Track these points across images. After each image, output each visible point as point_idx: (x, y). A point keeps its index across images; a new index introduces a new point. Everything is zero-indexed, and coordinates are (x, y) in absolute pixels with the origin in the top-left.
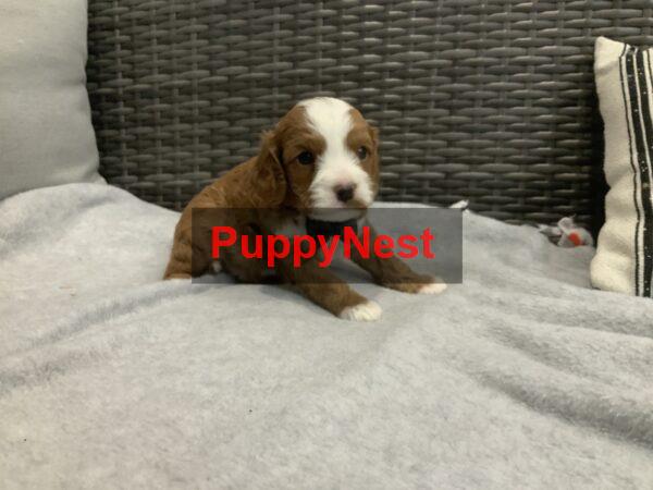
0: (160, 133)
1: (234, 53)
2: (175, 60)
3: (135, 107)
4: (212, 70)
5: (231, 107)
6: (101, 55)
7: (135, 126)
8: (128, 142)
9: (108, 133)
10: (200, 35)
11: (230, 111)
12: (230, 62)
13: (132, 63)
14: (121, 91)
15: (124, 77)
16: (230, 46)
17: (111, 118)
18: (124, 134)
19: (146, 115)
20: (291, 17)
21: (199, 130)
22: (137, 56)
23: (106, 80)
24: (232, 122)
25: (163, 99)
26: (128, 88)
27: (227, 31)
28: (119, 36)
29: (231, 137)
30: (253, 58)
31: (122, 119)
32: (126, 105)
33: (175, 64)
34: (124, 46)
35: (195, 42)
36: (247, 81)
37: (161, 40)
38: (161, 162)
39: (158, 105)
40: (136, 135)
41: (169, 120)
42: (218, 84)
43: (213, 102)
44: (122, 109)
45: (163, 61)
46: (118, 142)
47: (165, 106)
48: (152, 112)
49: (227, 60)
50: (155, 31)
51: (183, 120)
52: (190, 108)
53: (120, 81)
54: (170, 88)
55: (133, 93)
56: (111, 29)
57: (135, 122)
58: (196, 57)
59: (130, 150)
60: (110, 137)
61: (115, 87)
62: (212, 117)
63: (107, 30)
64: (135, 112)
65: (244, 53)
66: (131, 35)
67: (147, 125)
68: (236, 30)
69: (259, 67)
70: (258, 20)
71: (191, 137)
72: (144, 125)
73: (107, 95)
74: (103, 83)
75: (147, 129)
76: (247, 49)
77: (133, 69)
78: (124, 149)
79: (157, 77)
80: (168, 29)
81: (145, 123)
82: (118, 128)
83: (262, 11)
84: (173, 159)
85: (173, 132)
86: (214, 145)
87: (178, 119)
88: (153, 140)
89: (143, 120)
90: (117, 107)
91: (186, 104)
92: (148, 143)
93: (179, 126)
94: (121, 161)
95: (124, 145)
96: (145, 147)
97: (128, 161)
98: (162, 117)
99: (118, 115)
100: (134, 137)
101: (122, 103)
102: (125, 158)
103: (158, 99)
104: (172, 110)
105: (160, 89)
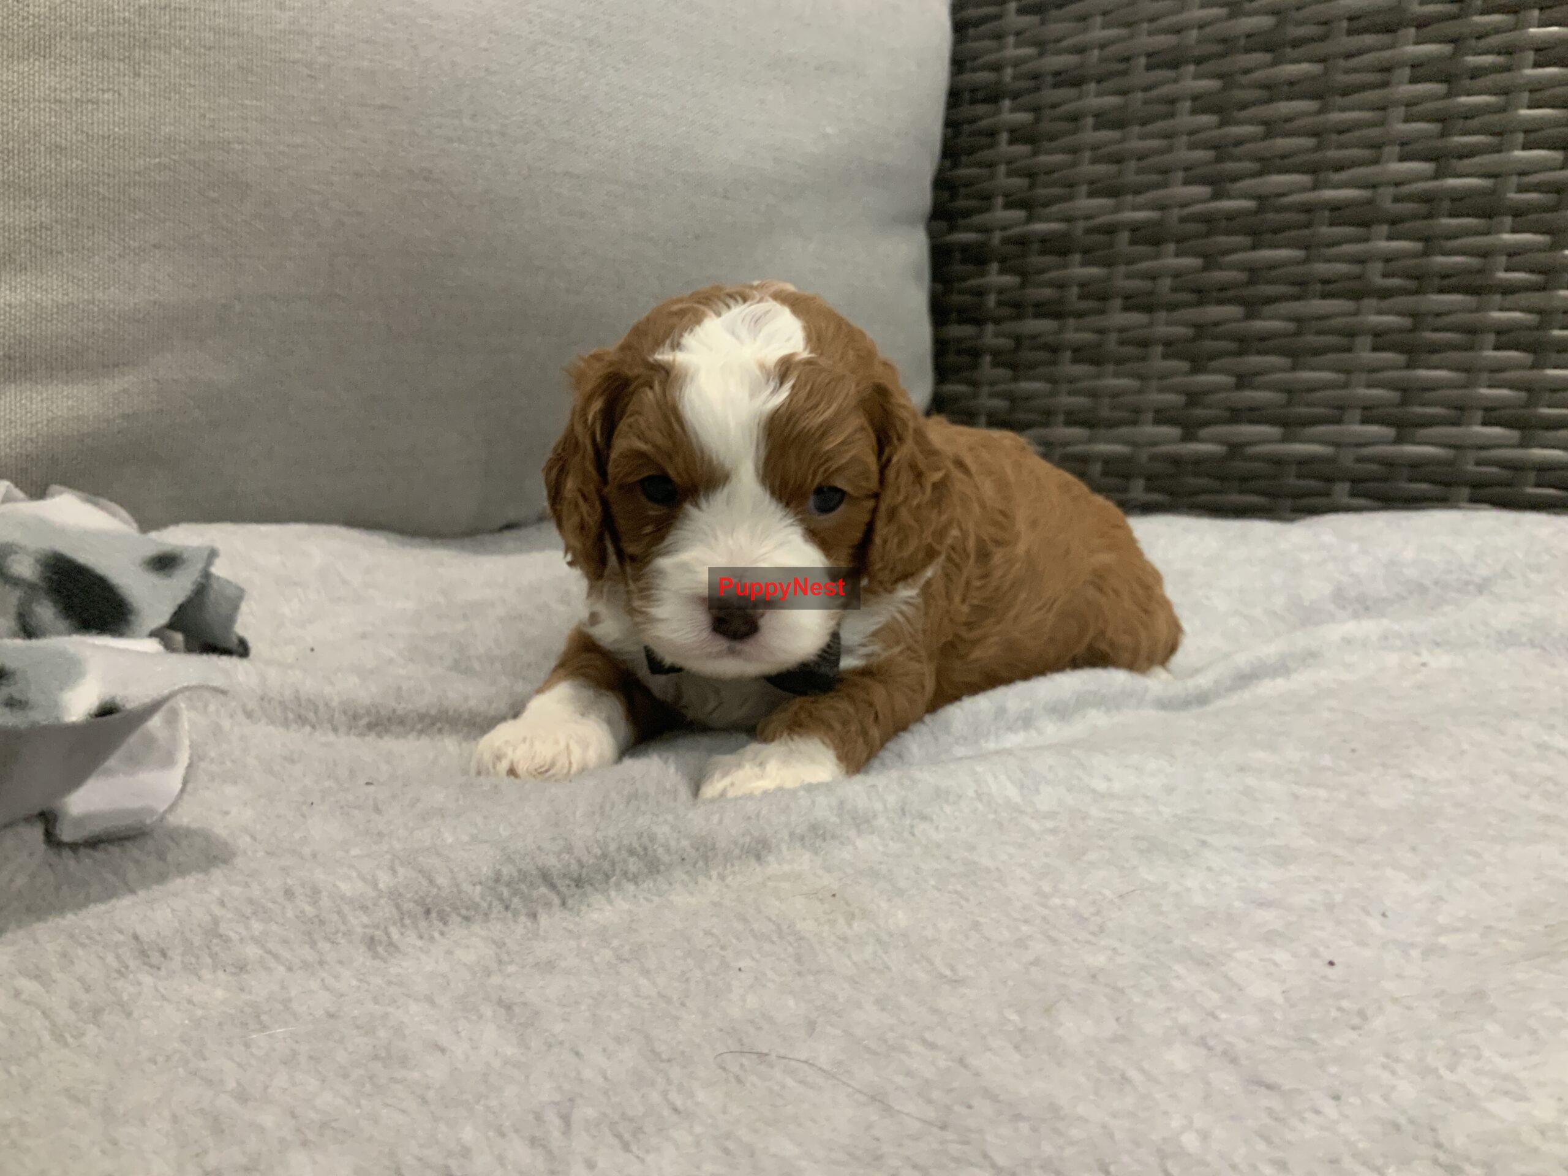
0: (1075, 334)
1: (1283, 143)
2: (1133, 165)
3: (1023, 274)
4: (1219, 185)
5: (1255, 274)
6: (964, 159)
7: (1019, 317)
8: (996, 353)
9: (956, 331)
10: (1201, 103)
11: (1251, 282)
12: (1267, 165)
13: (1030, 175)
14: (997, 237)
15: (1008, 206)
16: (1271, 128)
17: (967, 298)
18: (991, 336)
19: (1047, 293)
20: (1446, 49)
21: (1165, 327)
22: (1043, 159)
23: (968, 213)
24: (1252, 307)
25: (1089, 255)
26: (1016, 231)
27: (1272, 91)
28: (1009, 115)
29: (1245, 344)
30: (1332, 154)
31: (992, 300)
32: (1002, 271)
33: (1131, 174)
34: (1017, 135)
35: (1185, 120)
36: (1308, 209)
37: (1103, 120)
38: (1066, 401)
39: (1079, 271)
40: (1018, 339)
42: (1231, 216)
43: (1210, 261)
44: (995, 278)
45: (1102, 169)
46: (975, 353)
47: (1094, 271)
48: (1061, 285)
49: (1261, 159)
50: (1094, 99)
51: (1131, 302)
52: (1153, 277)
53: (1000, 214)
54: (1110, 230)
55: (1022, 241)
56: (993, 97)
57: (1018, 308)
58: (1184, 155)
59: (999, 371)
60: (959, 340)
61: (986, 230)
62: (1202, 295)
63: (984, 101)
64: (1023, 285)
65: (1309, 142)
66: (1036, 110)
68: (1293, 89)
69: (1344, 175)
70: (1354, 62)
71: (1144, 344)
72: (1037, 316)
73: (965, 248)
74: (961, 222)
75: (1044, 326)
76: (1315, 133)
77: (1031, 187)
78: (986, 368)
79: (1084, 203)
80: (1123, 92)
81: (1042, 310)
82: (979, 322)
83: (1369, 39)
84: (1093, 394)
85: (1101, 331)
86: (1198, 365)
87: (1118, 302)
88: (1054, 349)
89: (1037, 305)
90: (983, 275)
91: (1145, 265)
92: (1042, 355)
93: (1119, 318)
94: (975, 396)
95: (988, 359)
96: (1032, 366)
97: (992, 395)
98: (1081, 297)
99: (982, 293)
100: (1012, 343)
101: (995, 266)
102: (986, 389)
103: (1078, 256)
104: (1108, 279)
105: (1087, 231)
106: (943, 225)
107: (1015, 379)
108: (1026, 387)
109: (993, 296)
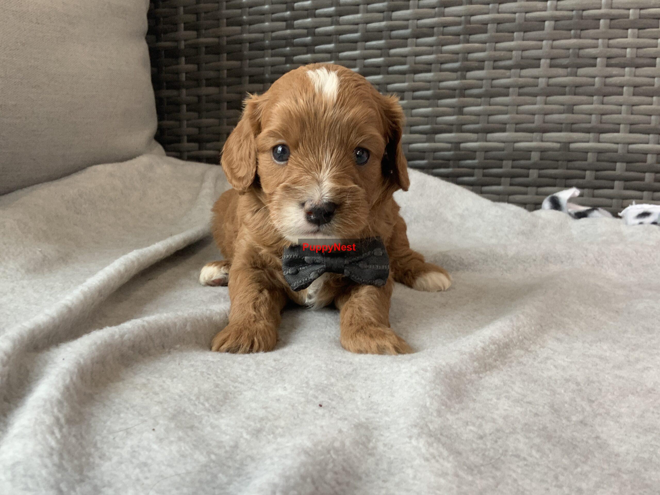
0: (227, 94)
3: (198, 64)
7: (199, 86)
8: (188, 104)
9: (166, 93)
13: (197, 13)
14: (182, 45)
15: (186, 29)
17: (171, 76)
18: (185, 96)
19: (212, 74)
23: (166, 32)
25: (231, 55)
31: (183, 77)
32: (187, 62)
39: (226, 63)
40: (199, 97)
41: (237, 80)
44: (184, 66)
46: (178, 104)
47: (234, 63)
48: (218, 70)
55: (196, 47)
57: (198, 81)
59: (191, 113)
60: (168, 98)
61: (177, 41)
74: (163, 36)
75: (212, 90)
77: (198, 19)
78: (184, 112)
79: (226, 29)
81: (210, 82)
82: (178, 88)
88: (218, 102)
89: (207, 80)
90: (178, 64)
91: (258, 61)
92: (212, 105)
93: (248, 86)
94: (180, 126)
95: (185, 107)
96: (208, 111)
97: (188, 126)
98: (228, 76)
99: (177, 73)
100: (195, 99)
101: (183, 59)
102: (185, 122)
103: (225, 55)
104: (241, 67)
105: (228, 43)
106: (153, 37)
107: (200, 118)
108: (206, 121)
109: (184, 75)
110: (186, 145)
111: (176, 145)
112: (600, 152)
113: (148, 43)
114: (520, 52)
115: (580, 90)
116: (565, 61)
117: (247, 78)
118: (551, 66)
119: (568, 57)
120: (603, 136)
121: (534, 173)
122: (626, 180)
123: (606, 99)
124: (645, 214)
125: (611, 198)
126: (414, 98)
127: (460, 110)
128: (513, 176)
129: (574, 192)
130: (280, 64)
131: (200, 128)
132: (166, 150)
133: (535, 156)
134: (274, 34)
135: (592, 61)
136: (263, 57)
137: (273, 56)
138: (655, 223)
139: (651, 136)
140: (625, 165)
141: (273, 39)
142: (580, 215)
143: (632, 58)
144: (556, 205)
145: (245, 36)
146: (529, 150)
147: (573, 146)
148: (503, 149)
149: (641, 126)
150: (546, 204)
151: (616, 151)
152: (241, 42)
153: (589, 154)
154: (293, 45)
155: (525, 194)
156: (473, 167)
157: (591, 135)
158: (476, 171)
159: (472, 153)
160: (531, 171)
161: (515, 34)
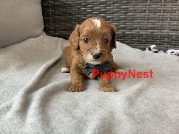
0: (62, 18)
3: (55, 10)
7: (55, 16)
18: (51, 18)
19: (58, 13)
23: (46, 1)
38: (62, 27)
39: (62, 10)
40: (55, 19)
41: (65, 14)
44: (51, 10)
46: (49, 21)
47: (64, 10)
55: (54, 5)
59: (53, 23)
67: (59, 16)
71: (72, 20)
75: (58, 17)
81: (58, 15)
82: (49, 16)
84: (66, 26)
85: (66, 18)
86: (79, 23)
88: (60, 20)
89: (57, 14)
90: (49, 10)
91: (71, 9)
92: (58, 21)
93: (68, 16)
94: (50, 27)
95: (51, 21)
96: (57, 23)
97: (52, 27)
98: (63, 13)
99: (49, 12)
100: (54, 19)
101: (50, 9)
102: (51, 26)
103: (62, 8)
104: (66, 11)
105: (63, 4)
107: (55, 25)
108: (57, 25)
109: (51, 13)
110: (51, 32)
111: (49, 32)
112: (161, 35)
113: (41, 4)
114: (141, 9)
115: (156, 19)
116: (153, 11)
117: (68, 14)
118: (149, 12)
119: (153, 10)
120: (162, 31)
121: (144, 40)
122: (168, 42)
123: (163, 21)
124: (173, 52)
125: (164, 47)
126: (113, 20)
127: (125, 24)
128: (138, 41)
129: (154, 46)
130: (77, 10)
131: (55, 27)
132: (46, 33)
133: (144, 36)
134: (75, 2)
135: (160, 11)
136: (72, 8)
137: (75, 8)
138: (175, 55)
139: (174, 31)
140: (167, 38)
141: (75, 4)
142: (156, 52)
143: (170, 11)
144: (150, 49)
145: (67, 3)
146: (143, 34)
147: (154, 33)
148: (136, 34)
149: (172, 29)
150: (147, 49)
151: (165, 35)
152: (66, 4)
153: (158, 36)
154: (80, 5)
155: (141, 46)
156: (128, 39)
157: (159, 31)
158: (129, 40)
159: (128, 35)
160: (143, 40)
161: (140, 4)
